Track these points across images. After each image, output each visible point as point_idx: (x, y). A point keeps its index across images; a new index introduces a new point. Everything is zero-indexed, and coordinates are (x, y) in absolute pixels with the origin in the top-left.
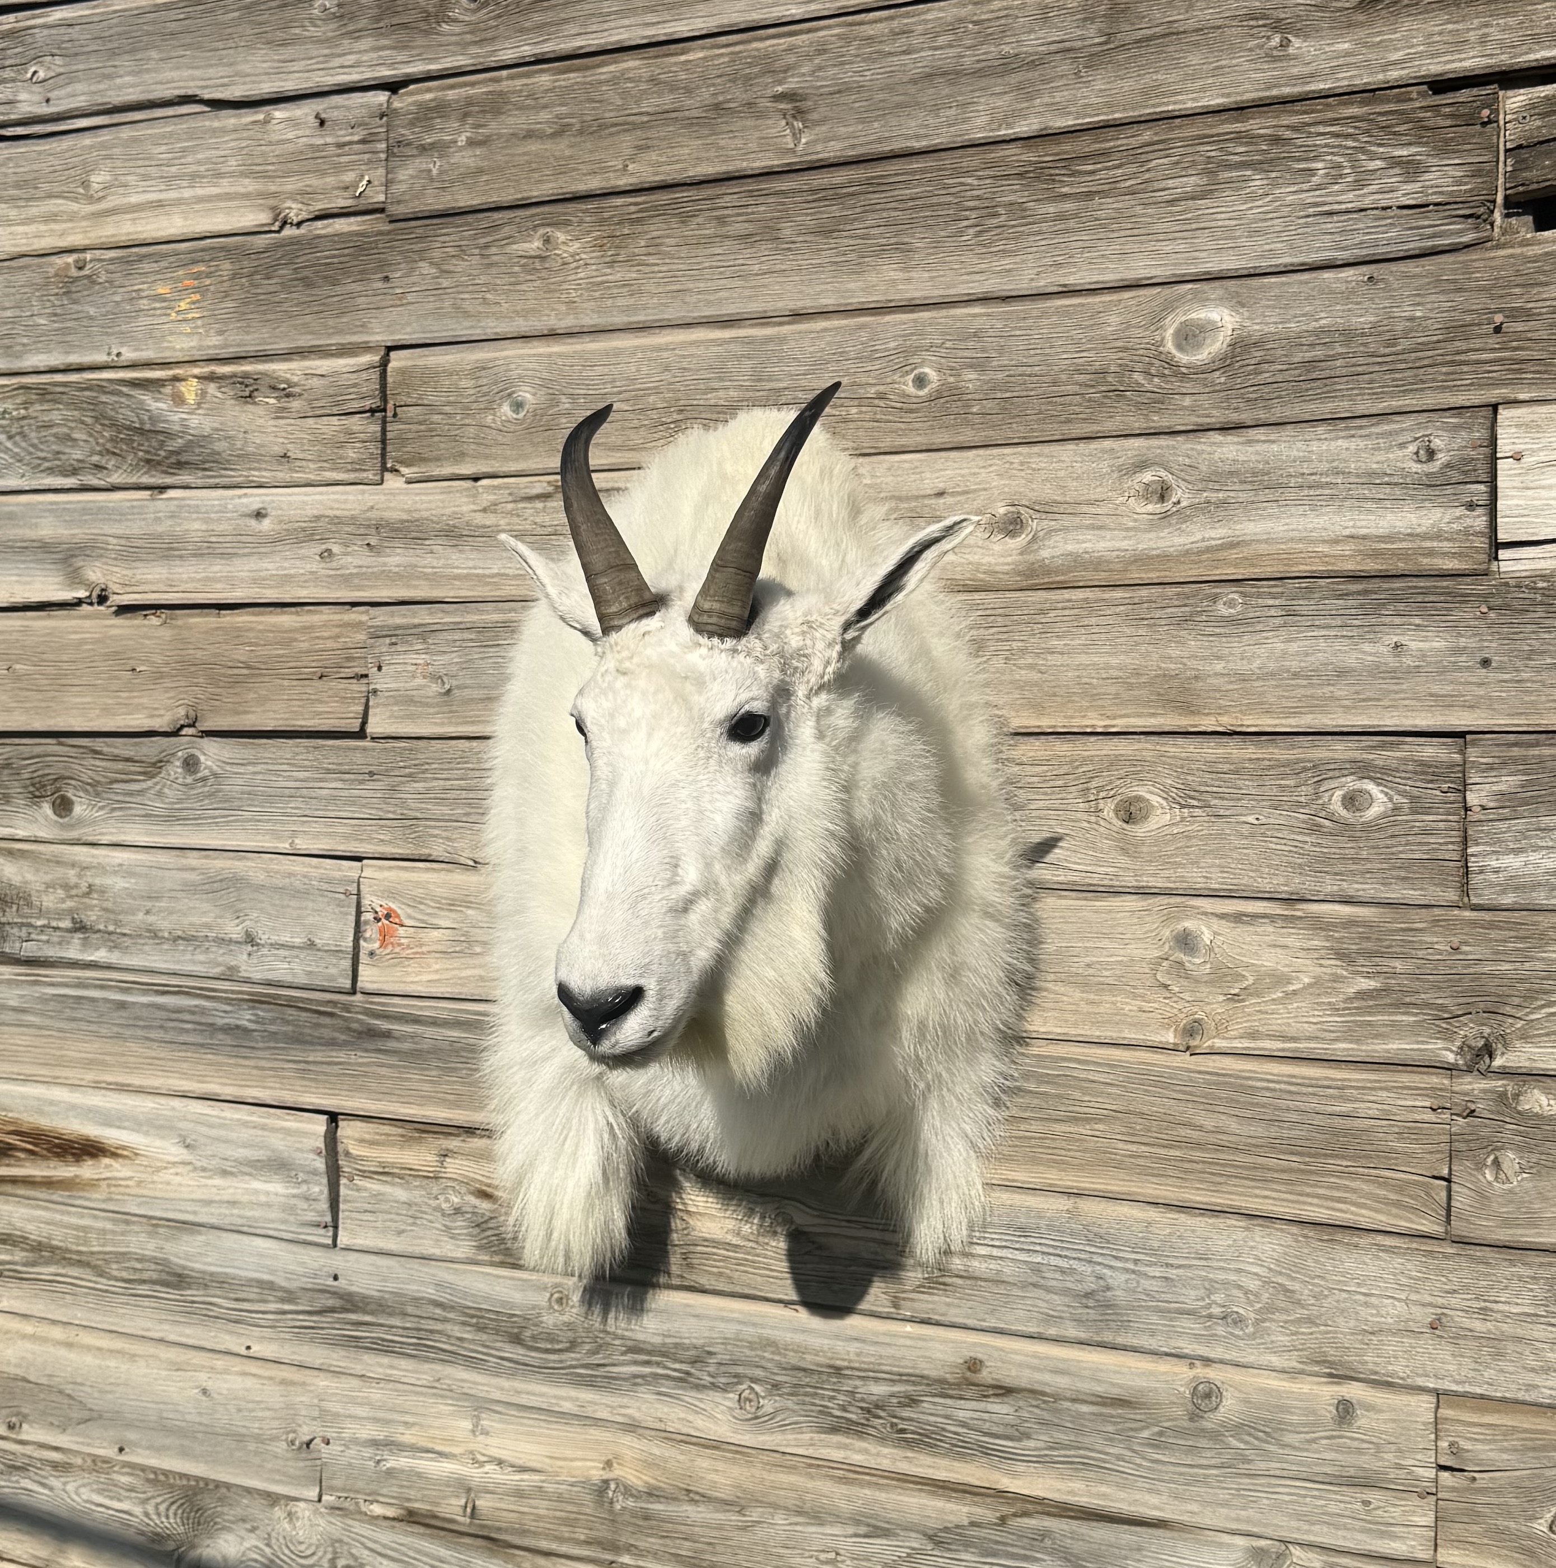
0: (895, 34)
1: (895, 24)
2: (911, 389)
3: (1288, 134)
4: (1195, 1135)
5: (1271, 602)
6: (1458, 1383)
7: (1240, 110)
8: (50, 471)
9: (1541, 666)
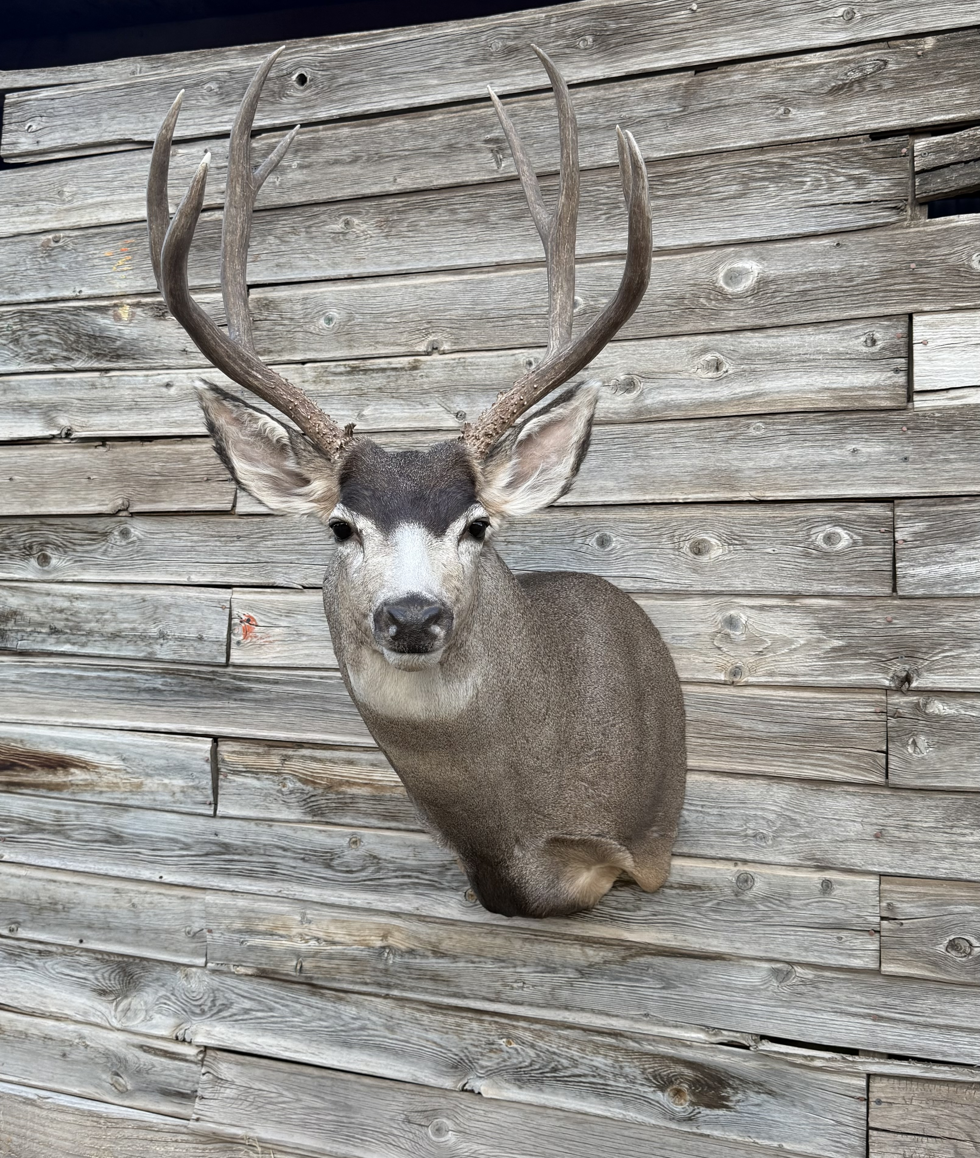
3: (789, 162)
4: (738, 732)
5: (781, 427)
6: (891, 867)
7: (761, 148)
8: (36, 361)
9: (937, 460)
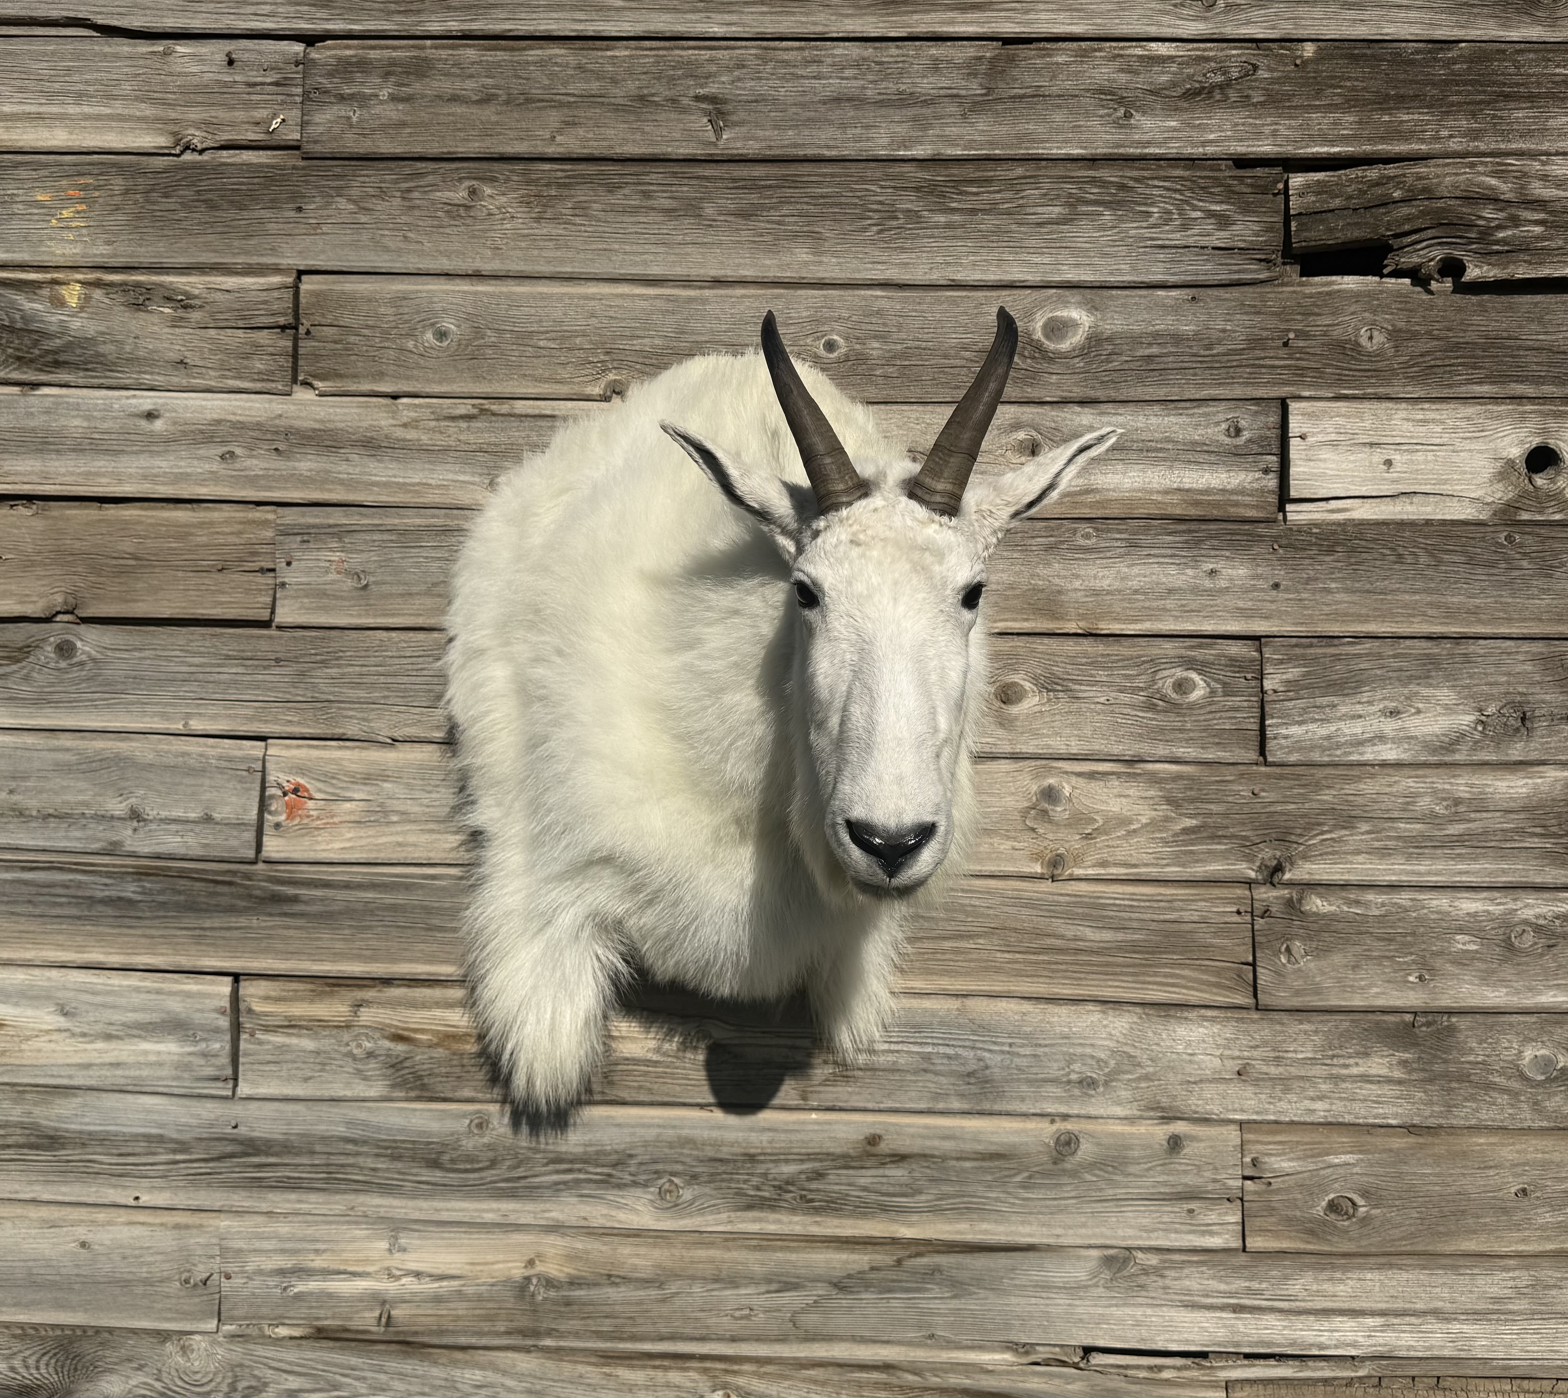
0: (807, 62)
1: (806, 53)
2: (822, 352)
3: (1131, 183)
4: (1059, 943)
5: (1118, 536)
6: (1257, 1113)
7: (1093, 161)
9: (1315, 590)
